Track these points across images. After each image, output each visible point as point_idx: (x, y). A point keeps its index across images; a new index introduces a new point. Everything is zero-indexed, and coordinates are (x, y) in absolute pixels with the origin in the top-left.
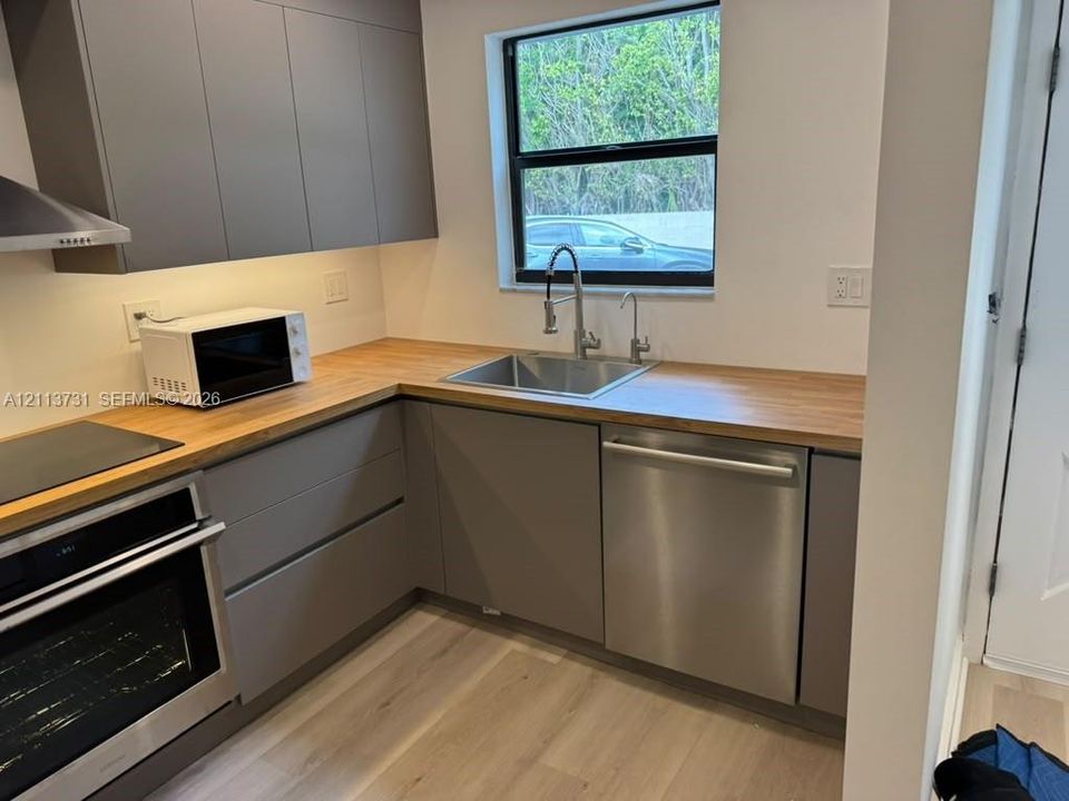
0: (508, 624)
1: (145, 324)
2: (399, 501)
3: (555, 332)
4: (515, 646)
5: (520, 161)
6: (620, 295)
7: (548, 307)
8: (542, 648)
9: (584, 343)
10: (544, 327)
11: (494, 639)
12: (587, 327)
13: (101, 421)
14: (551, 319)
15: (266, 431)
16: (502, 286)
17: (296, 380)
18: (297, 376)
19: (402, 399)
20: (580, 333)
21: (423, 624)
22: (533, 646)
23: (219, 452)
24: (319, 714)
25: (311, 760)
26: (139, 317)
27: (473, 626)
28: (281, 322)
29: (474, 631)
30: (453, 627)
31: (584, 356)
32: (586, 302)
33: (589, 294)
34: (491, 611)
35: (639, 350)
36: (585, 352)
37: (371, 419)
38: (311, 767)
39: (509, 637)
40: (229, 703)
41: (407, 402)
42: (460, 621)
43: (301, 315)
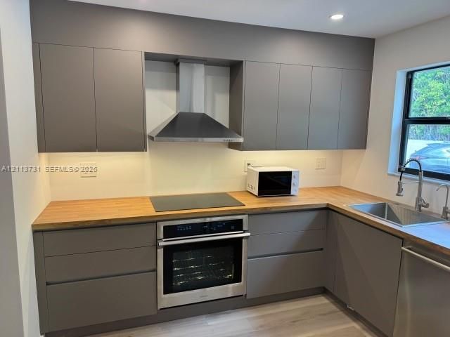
0: (355, 316)
1: (250, 167)
2: (322, 249)
3: (401, 195)
4: (356, 326)
5: (407, 120)
6: (439, 184)
7: (400, 185)
8: (367, 331)
9: (420, 204)
10: (397, 192)
11: (347, 319)
12: (423, 197)
13: (230, 194)
14: (400, 190)
15: (271, 208)
16: (389, 172)
17: (292, 194)
18: (292, 193)
19: (328, 210)
20: (419, 199)
21: (322, 301)
22: (364, 329)
23: (254, 211)
24: (271, 314)
25: (261, 326)
26: (249, 164)
27: (342, 311)
28: (290, 173)
29: (341, 313)
30: (333, 307)
31: (420, 210)
32: (424, 186)
33: (426, 182)
34: (350, 308)
35: (447, 213)
36: (420, 208)
37: (314, 214)
38: (260, 329)
39: (354, 321)
40: (242, 295)
41: (330, 211)
42: (337, 307)
43: (298, 172)
